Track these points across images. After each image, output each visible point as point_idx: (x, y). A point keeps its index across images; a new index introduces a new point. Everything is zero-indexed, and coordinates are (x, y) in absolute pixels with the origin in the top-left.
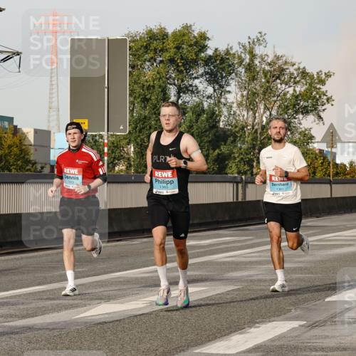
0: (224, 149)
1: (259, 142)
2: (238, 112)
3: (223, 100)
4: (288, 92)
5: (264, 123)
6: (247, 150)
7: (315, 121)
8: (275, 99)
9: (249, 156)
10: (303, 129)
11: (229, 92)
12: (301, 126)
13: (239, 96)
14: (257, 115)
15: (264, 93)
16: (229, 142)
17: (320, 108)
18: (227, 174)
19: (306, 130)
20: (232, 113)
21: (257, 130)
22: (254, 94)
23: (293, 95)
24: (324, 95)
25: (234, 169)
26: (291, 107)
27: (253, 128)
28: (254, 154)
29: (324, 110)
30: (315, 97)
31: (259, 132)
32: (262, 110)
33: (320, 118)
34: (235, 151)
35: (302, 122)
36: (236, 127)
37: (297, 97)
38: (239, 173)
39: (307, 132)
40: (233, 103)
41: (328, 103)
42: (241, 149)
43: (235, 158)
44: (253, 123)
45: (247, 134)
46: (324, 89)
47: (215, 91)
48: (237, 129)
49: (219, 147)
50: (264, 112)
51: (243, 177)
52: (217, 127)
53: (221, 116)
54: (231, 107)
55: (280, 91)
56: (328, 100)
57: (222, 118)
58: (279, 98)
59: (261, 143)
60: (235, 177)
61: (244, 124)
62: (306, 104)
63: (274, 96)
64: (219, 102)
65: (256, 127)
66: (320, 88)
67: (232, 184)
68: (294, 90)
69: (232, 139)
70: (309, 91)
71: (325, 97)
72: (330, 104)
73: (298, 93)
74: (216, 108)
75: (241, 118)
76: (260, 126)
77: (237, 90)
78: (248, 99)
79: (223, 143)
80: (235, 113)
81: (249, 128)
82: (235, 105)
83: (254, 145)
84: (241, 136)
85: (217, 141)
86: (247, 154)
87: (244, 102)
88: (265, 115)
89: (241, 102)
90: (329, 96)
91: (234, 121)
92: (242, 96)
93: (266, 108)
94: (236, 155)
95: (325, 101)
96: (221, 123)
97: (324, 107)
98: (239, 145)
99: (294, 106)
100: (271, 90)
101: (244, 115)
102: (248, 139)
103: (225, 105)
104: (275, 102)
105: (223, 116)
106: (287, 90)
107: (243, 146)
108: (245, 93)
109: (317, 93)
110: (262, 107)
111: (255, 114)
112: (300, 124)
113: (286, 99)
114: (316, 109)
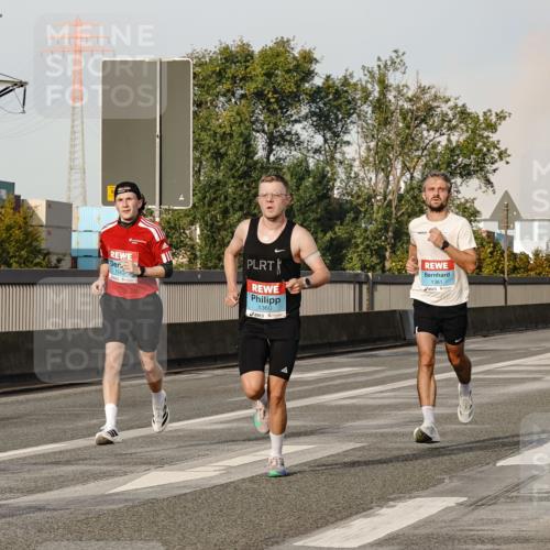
0: (340, 231)
1: (393, 221)
2: (362, 174)
3: (338, 156)
4: (439, 143)
5: (402, 191)
6: (375, 232)
7: (480, 188)
8: (419, 153)
9: (378, 242)
10: (463, 201)
11: (348, 143)
12: (459, 196)
13: (363, 148)
14: (391, 178)
15: (403, 145)
16: (347, 219)
17: (489, 167)
18: (344, 270)
19: (467, 201)
20: (353, 175)
21: (391, 201)
22: (386, 145)
23: (446, 147)
24: (495, 147)
25: (356, 262)
26: (445, 166)
27: (385, 199)
28: (386, 239)
29: (494, 171)
30: (481, 150)
31: (394, 204)
32: (399, 171)
33: (488, 182)
34: (357, 233)
35: (460, 188)
36: (359, 197)
37: (453, 150)
38: (363, 268)
39: (468, 205)
40: (354, 160)
41: (501, 159)
42: (366, 230)
43: (357, 246)
44: (385, 192)
45: (375, 207)
46: (494, 137)
47: (326, 141)
48: (360, 201)
49: (331, 228)
50: (403, 174)
51: (370, 274)
52: (329, 197)
53: (335, 180)
54: (351, 166)
55: (427, 141)
56: (501, 155)
57: (338, 184)
58: (425, 152)
59: (398, 222)
60: (357, 275)
61: (371, 192)
62: (467, 161)
63: (417, 150)
64: (333, 158)
65: (390, 197)
66: (488, 137)
67: (352, 286)
68: (449, 140)
69: (352, 215)
70: (472, 140)
71: (496, 151)
72: (504, 162)
73: (454, 144)
74: (328, 169)
75: (367, 183)
76: (396, 195)
77: (361, 140)
78: (377, 153)
79: (339, 222)
80: (357, 175)
81: (378, 198)
82: (357, 163)
83: (386, 224)
84: (366, 211)
85: (330, 219)
86: (376, 239)
87: (371, 159)
88: (404, 178)
89: (367, 159)
90: (503, 149)
91: (356, 188)
92: (369, 149)
93: (405, 168)
94: (359, 241)
95: (497, 157)
96: (336, 192)
97: (494, 167)
98: (363, 225)
99: (449, 165)
100: (413, 139)
101: (371, 179)
102: (378, 216)
103: (341, 163)
104: (419, 158)
105: (338, 180)
106: (438, 140)
107: (370, 227)
108: (372, 144)
109: (484, 144)
110: (399, 166)
111: (388, 177)
112: (458, 192)
113: (436, 154)
114: (482, 169)
